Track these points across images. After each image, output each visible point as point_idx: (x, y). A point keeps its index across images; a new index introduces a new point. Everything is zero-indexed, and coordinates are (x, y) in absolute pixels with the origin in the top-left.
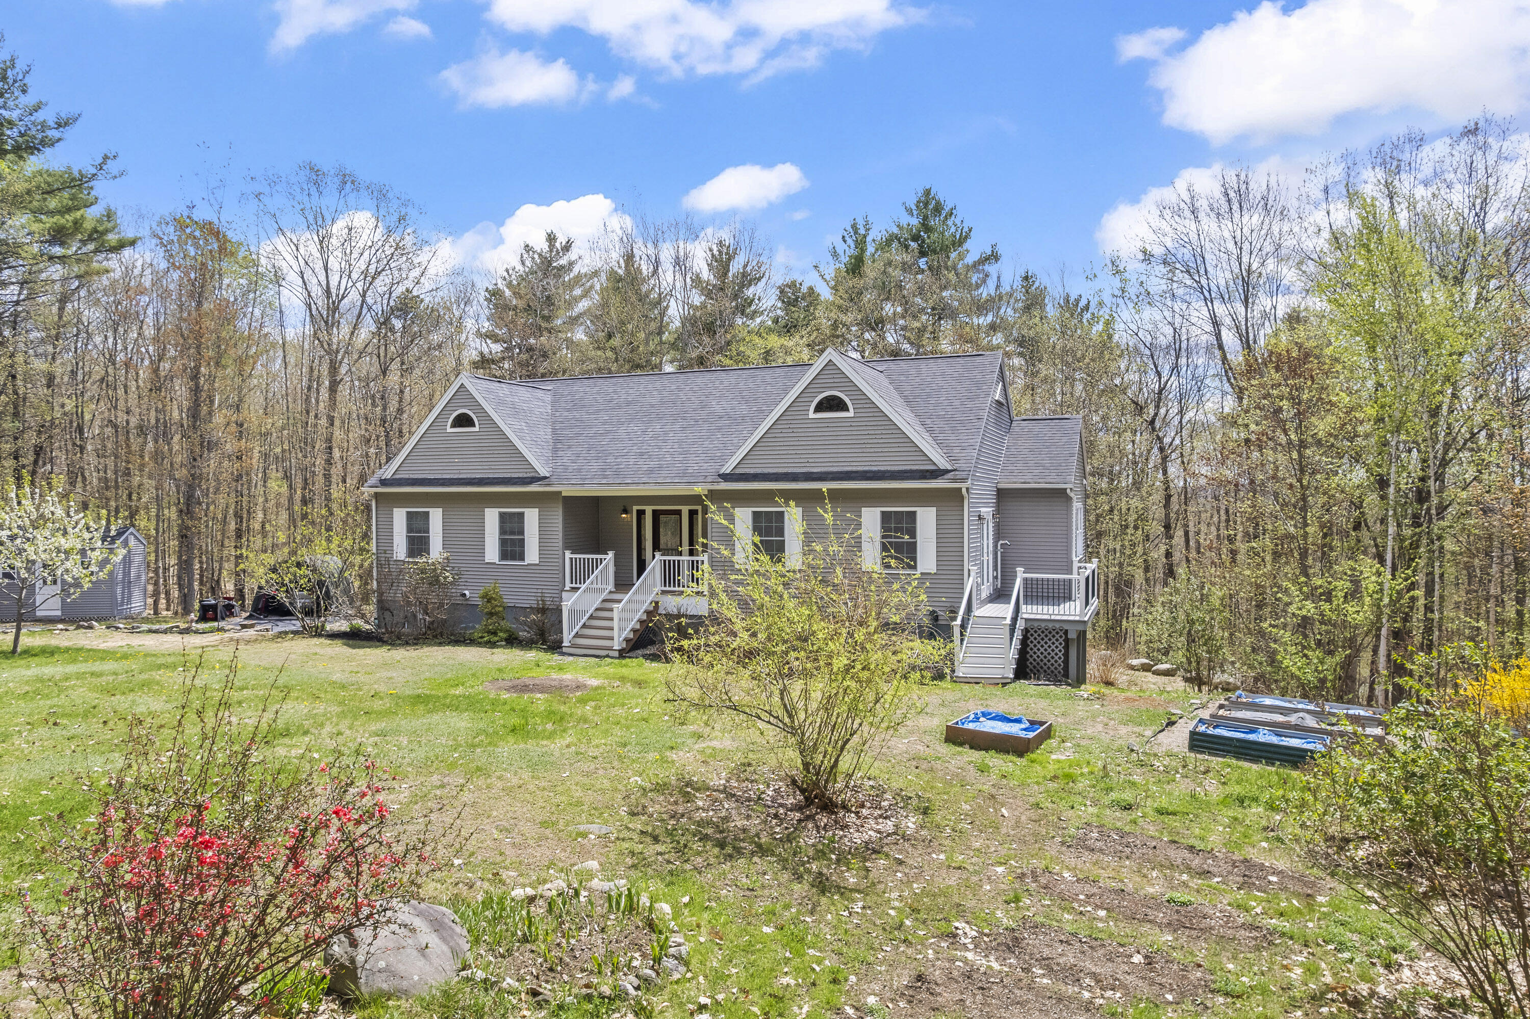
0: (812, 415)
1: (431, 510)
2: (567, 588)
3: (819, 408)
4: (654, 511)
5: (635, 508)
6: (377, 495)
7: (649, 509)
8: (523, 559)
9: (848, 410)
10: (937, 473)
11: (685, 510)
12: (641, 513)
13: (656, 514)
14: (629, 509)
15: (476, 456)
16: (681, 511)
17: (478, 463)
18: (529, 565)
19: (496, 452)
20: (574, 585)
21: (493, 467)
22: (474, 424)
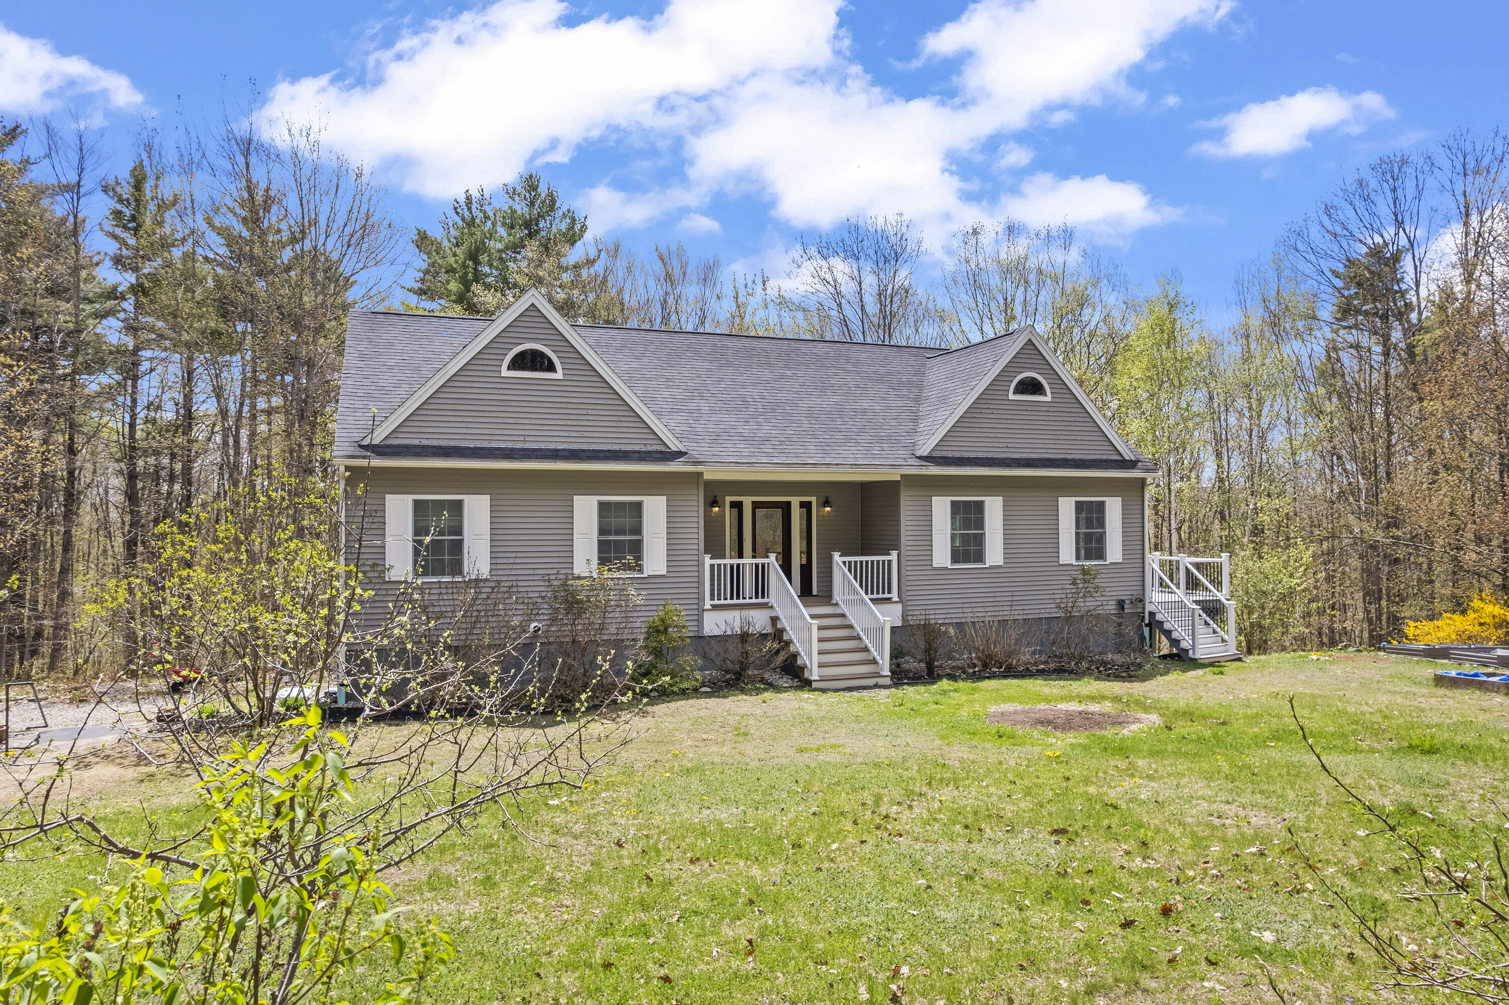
0: (1011, 396)
1: (467, 498)
2: (707, 606)
5: (729, 499)
7: (748, 501)
8: (641, 569)
9: (1044, 394)
11: (795, 501)
12: (737, 506)
13: (756, 505)
14: (718, 499)
15: (556, 417)
16: (789, 503)
17: (559, 428)
18: (650, 577)
19: (593, 412)
20: (716, 602)
21: (587, 434)
22: (551, 368)
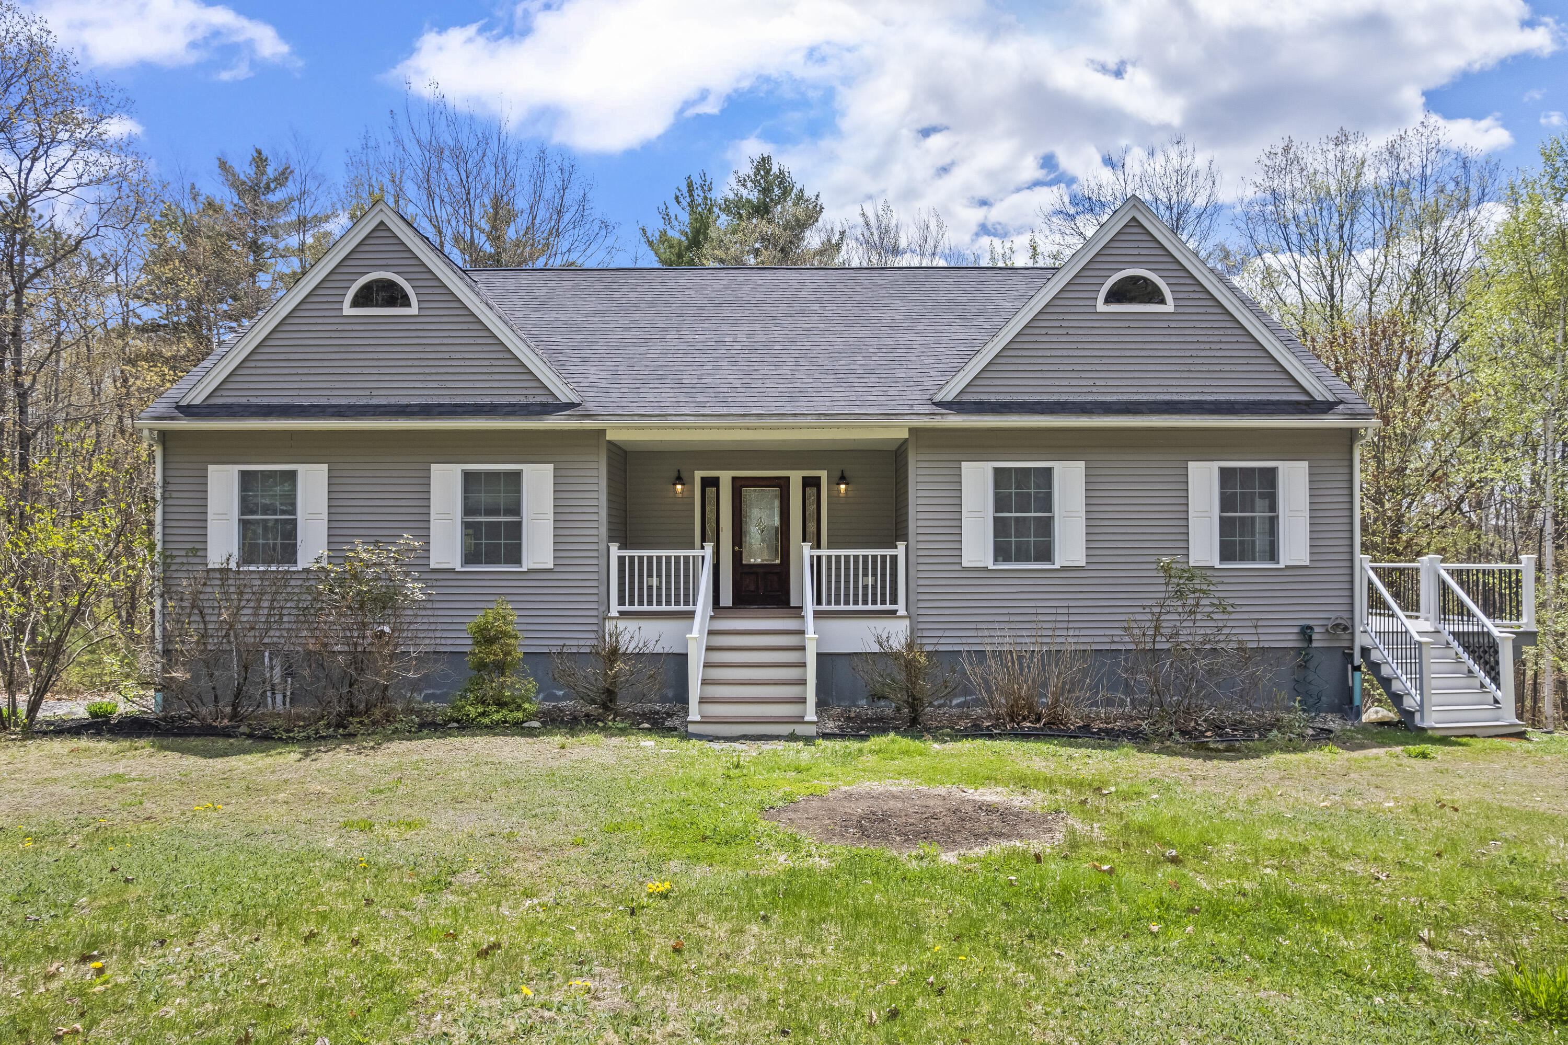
0: (1101, 307)
1: (301, 469)
2: (614, 613)
3: (1117, 295)
4: (734, 479)
5: (699, 473)
6: (164, 437)
7: (726, 477)
8: (518, 561)
9: (1163, 301)
10: (1312, 407)
11: (796, 477)
12: (711, 483)
13: (738, 485)
14: (684, 475)
15: (410, 363)
16: (787, 479)
17: (414, 377)
18: (530, 571)
19: (458, 356)
20: (627, 608)
21: (449, 385)
22: (406, 302)
